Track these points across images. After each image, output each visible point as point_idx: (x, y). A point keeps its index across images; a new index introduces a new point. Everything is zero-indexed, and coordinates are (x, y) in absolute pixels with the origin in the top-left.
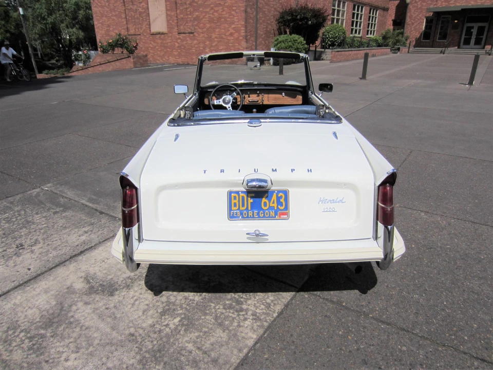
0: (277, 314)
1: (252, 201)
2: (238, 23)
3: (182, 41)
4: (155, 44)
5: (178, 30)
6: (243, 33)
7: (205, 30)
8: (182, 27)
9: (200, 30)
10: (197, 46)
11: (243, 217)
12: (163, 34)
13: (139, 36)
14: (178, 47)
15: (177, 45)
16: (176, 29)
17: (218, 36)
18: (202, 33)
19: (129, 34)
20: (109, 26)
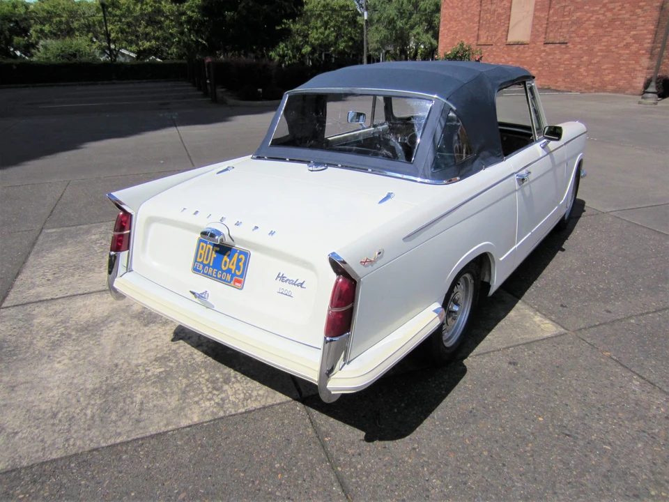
1: (215, 256)
2: (642, 28)
3: (548, 54)
4: (509, 59)
5: (545, 38)
6: (647, 44)
7: (586, 38)
8: (551, 35)
9: (578, 40)
10: (568, 63)
12: (522, 44)
13: (490, 47)
14: (540, 62)
15: (539, 60)
16: (542, 38)
17: (605, 48)
18: (580, 43)
19: (479, 43)
20: (456, 33)
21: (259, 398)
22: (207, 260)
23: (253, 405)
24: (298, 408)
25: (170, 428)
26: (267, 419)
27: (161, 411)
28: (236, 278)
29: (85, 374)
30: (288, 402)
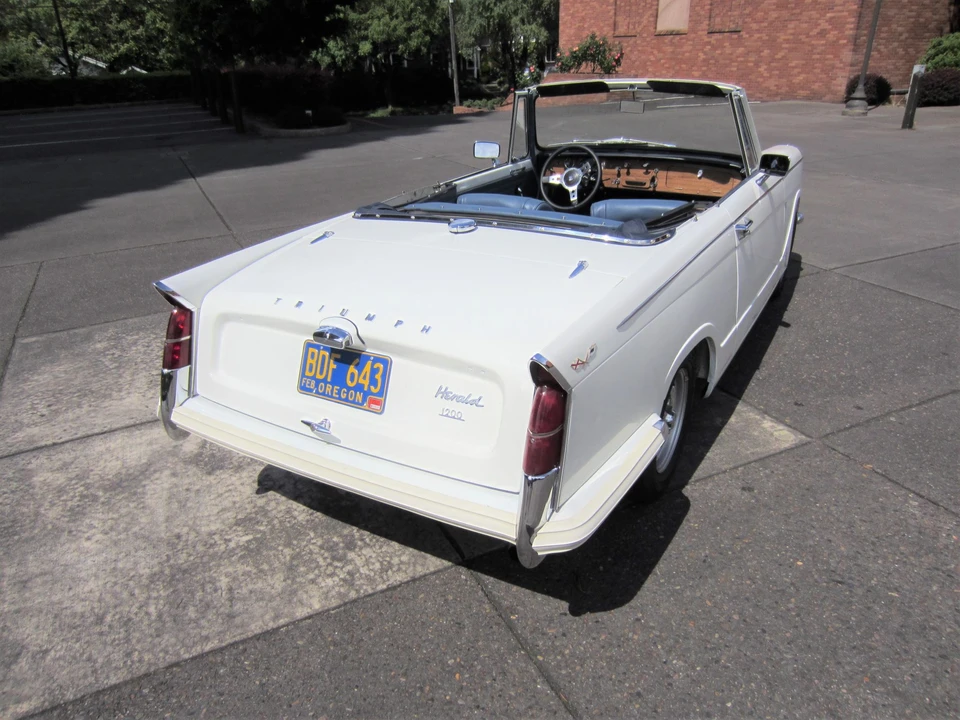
0: (385, 587)
1: (335, 367)
2: (840, 8)
3: (714, 48)
4: (661, 55)
5: (709, 25)
6: (850, 30)
7: (766, 24)
8: (718, 20)
9: (755, 26)
10: (742, 59)
11: (317, 392)
12: (678, 34)
13: (633, 39)
14: (704, 60)
15: (702, 56)
16: (705, 25)
17: (791, 37)
18: (758, 31)
19: (617, 34)
20: (583, 19)
21: (403, 567)
22: (321, 373)
23: (397, 578)
24: (463, 577)
25: (282, 621)
26: (422, 596)
27: (262, 599)
28: (372, 396)
29: (133, 553)
30: (446, 569)
